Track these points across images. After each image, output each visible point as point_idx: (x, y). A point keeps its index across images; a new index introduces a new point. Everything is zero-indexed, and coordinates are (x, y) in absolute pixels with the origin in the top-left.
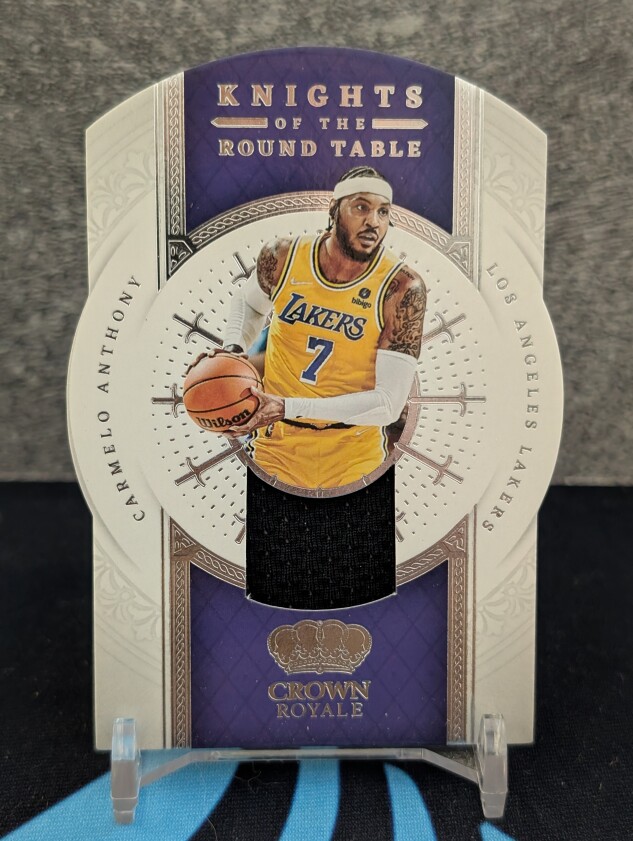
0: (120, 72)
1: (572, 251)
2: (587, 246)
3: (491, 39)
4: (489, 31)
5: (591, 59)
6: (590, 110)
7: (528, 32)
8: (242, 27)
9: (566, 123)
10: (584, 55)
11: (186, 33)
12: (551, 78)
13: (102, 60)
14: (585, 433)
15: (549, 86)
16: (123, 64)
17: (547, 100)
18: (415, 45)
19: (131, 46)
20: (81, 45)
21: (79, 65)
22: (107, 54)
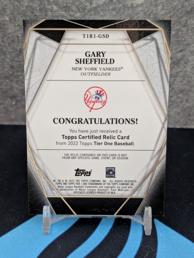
0: (61, 15)
1: (186, 63)
2: (190, 62)
3: (163, 5)
4: (162, 2)
5: (191, 10)
6: (191, 24)
7: (173, 3)
8: (94, 2)
9: (184, 28)
10: (189, 9)
11: (79, 4)
12: (180, 16)
13: (56, 11)
14: (189, 114)
15: (179, 18)
16: (61, 12)
17: (179, 22)
18: (142, 6)
19: (64, 7)
20: (50, 7)
21: (50, 13)
22: (57, 10)
